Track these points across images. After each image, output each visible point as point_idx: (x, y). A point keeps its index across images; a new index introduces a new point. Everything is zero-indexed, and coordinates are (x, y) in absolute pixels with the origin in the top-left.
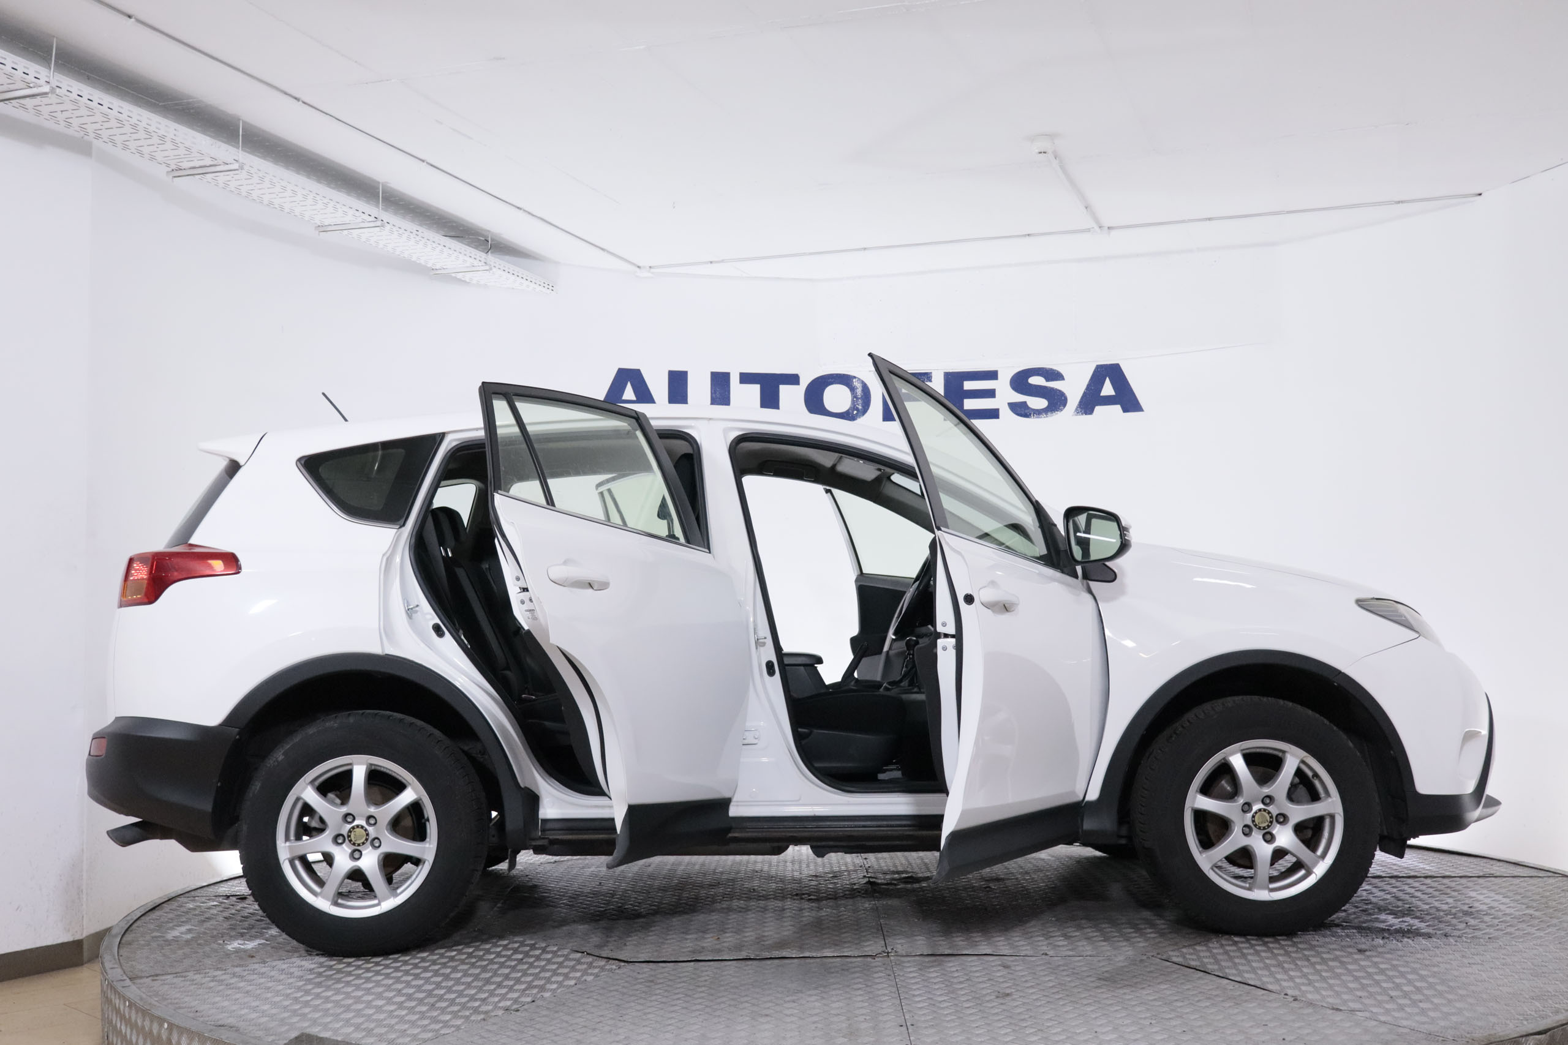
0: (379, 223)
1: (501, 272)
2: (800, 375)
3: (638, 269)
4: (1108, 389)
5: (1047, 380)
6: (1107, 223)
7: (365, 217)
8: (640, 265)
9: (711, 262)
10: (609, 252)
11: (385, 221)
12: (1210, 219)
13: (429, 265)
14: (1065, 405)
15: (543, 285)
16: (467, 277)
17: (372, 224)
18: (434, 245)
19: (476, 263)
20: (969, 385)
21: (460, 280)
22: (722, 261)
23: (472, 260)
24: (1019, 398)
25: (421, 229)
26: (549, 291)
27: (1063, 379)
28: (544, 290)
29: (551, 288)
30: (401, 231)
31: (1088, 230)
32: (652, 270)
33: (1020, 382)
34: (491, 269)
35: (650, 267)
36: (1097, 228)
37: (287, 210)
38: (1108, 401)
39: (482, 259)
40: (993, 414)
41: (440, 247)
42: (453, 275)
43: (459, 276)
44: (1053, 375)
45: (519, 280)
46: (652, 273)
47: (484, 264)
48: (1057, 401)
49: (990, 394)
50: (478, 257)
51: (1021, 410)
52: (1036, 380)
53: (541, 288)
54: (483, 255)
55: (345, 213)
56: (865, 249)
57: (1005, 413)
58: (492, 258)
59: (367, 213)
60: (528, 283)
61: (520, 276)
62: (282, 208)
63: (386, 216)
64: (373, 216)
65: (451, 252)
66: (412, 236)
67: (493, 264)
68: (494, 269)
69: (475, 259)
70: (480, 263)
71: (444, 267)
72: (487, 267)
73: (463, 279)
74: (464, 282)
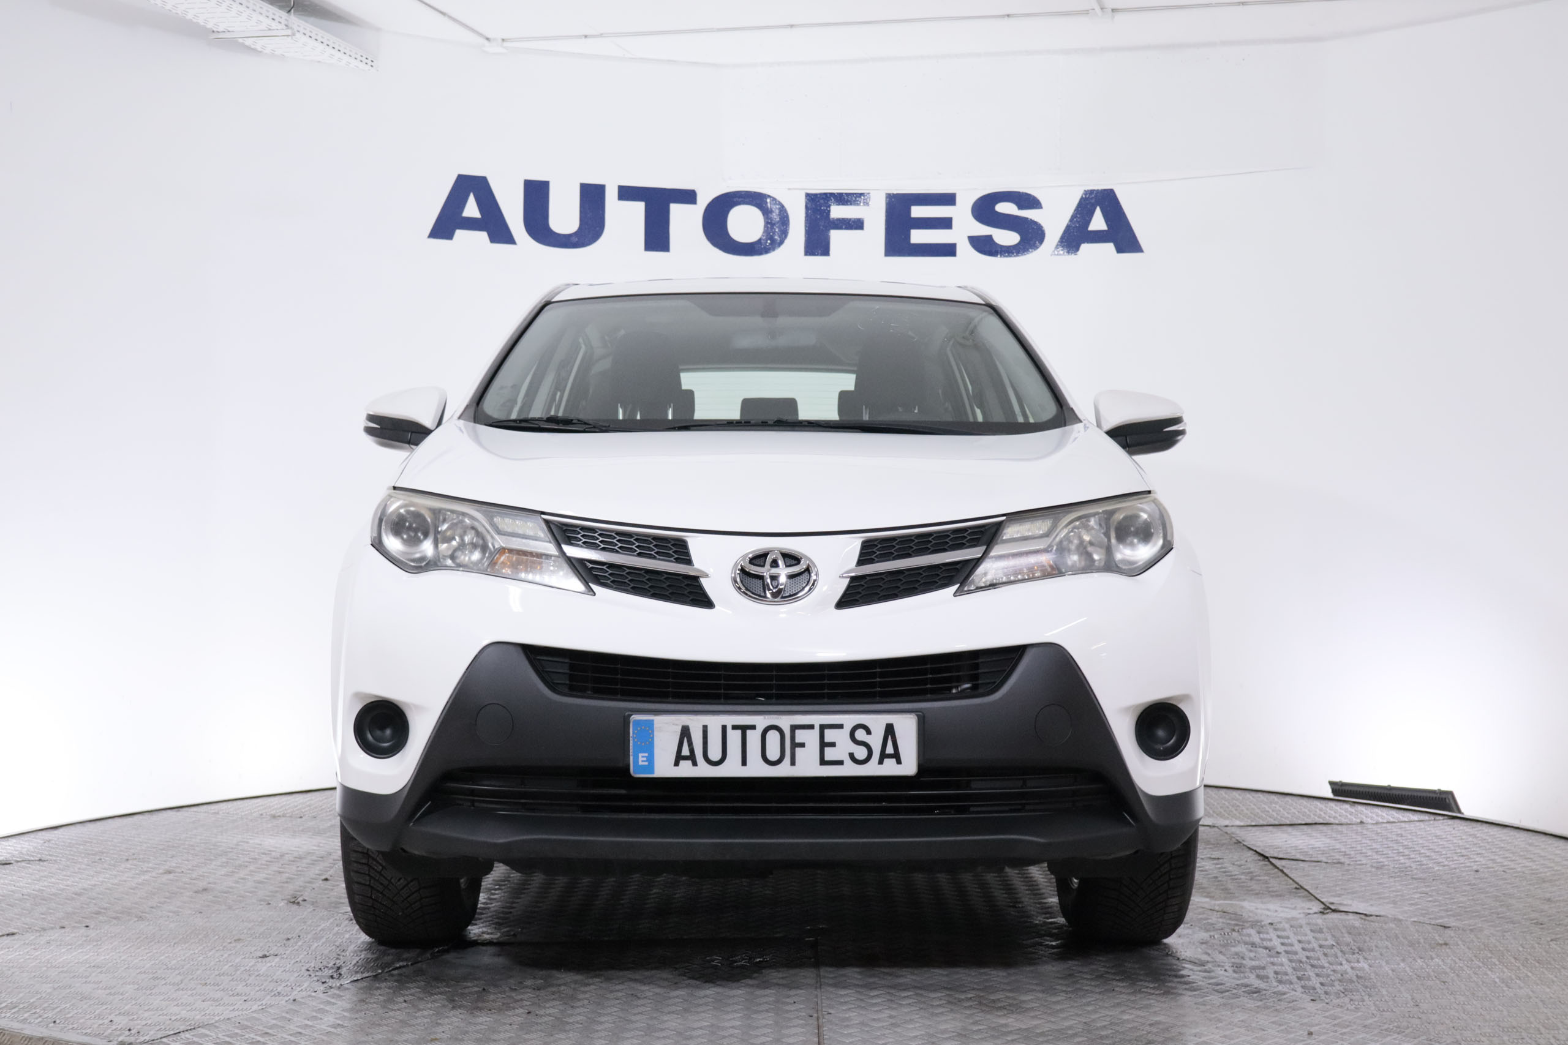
1: (306, 39)
2: (697, 191)
3: (486, 42)
4: (1098, 222)
5: (1020, 207)
8: (488, 36)
9: (586, 36)
10: (450, 17)
13: (210, 26)
14: (1042, 241)
15: (360, 58)
16: (259, 44)
19: (274, 25)
20: (917, 212)
21: (249, 48)
22: (601, 35)
23: (269, 21)
24: (983, 230)
26: (368, 67)
27: (1041, 207)
28: (362, 66)
29: (370, 63)
32: (505, 44)
33: (984, 210)
34: (294, 34)
35: (503, 39)
36: (1098, 10)
38: (1097, 237)
39: (282, 21)
40: (948, 250)
42: (240, 40)
43: (248, 42)
44: (1027, 201)
45: (329, 50)
46: (506, 48)
47: (285, 27)
48: (1031, 236)
49: (945, 223)
50: (276, 18)
51: (985, 246)
52: (1005, 208)
53: (357, 63)
54: (283, 14)
57: (964, 249)
58: (294, 20)
60: (340, 55)
61: (332, 45)
67: (296, 28)
68: (297, 35)
69: (274, 20)
70: (279, 26)
71: (230, 29)
72: (289, 32)
73: (253, 46)
74: (254, 50)
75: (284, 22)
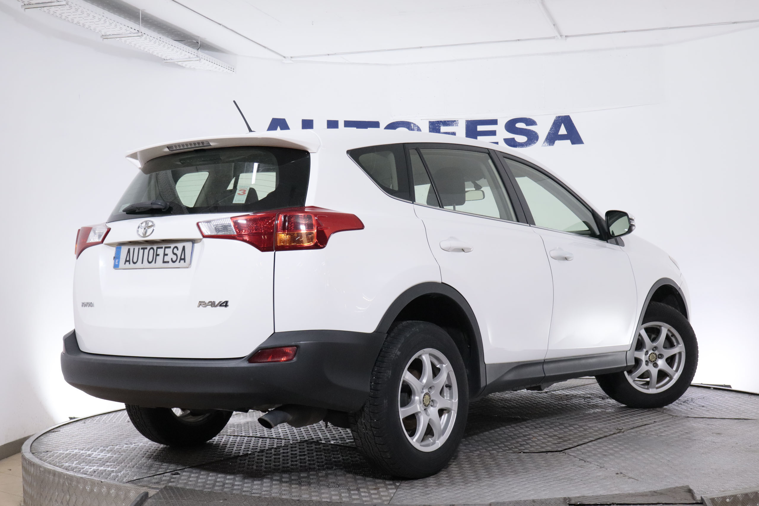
0: (139, 34)
1: (205, 61)
2: (380, 122)
3: (284, 58)
4: (563, 131)
5: (527, 125)
6: (565, 34)
7: (132, 31)
8: (285, 56)
9: (328, 55)
10: (268, 49)
11: (143, 33)
12: (625, 32)
13: (163, 57)
14: (537, 140)
15: (228, 68)
16: (184, 64)
17: (136, 35)
18: (169, 46)
19: (192, 56)
20: (480, 128)
21: (180, 66)
22: (335, 54)
23: (189, 54)
24: (510, 136)
25: (162, 37)
26: (232, 72)
27: (536, 125)
28: (229, 71)
29: (232, 70)
30: (151, 38)
31: (554, 38)
32: (293, 59)
33: (511, 126)
34: (200, 60)
35: (291, 57)
36: (559, 37)
37: (87, 26)
38: (563, 138)
41: (172, 47)
42: (176, 63)
43: (180, 63)
44: (530, 122)
45: (215, 65)
46: (293, 61)
47: (196, 57)
48: (532, 138)
50: (193, 53)
51: (511, 143)
52: (520, 125)
53: (227, 70)
54: (195, 51)
55: (121, 28)
56: (421, 47)
58: (200, 53)
59: (133, 28)
60: (220, 67)
61: (216, 63)
62: (84, 25)
63: (143, 29)
64: (136, 30)
65: (178, 50)
66: (157, 41)
67: (201, 57)
68: (202, 60)
69: (191, 54)
70: (194, 56)
71: (172, 58)
72: (198, 59)
73: (181, 65)
74: (182, 66)
75: (196, 55)
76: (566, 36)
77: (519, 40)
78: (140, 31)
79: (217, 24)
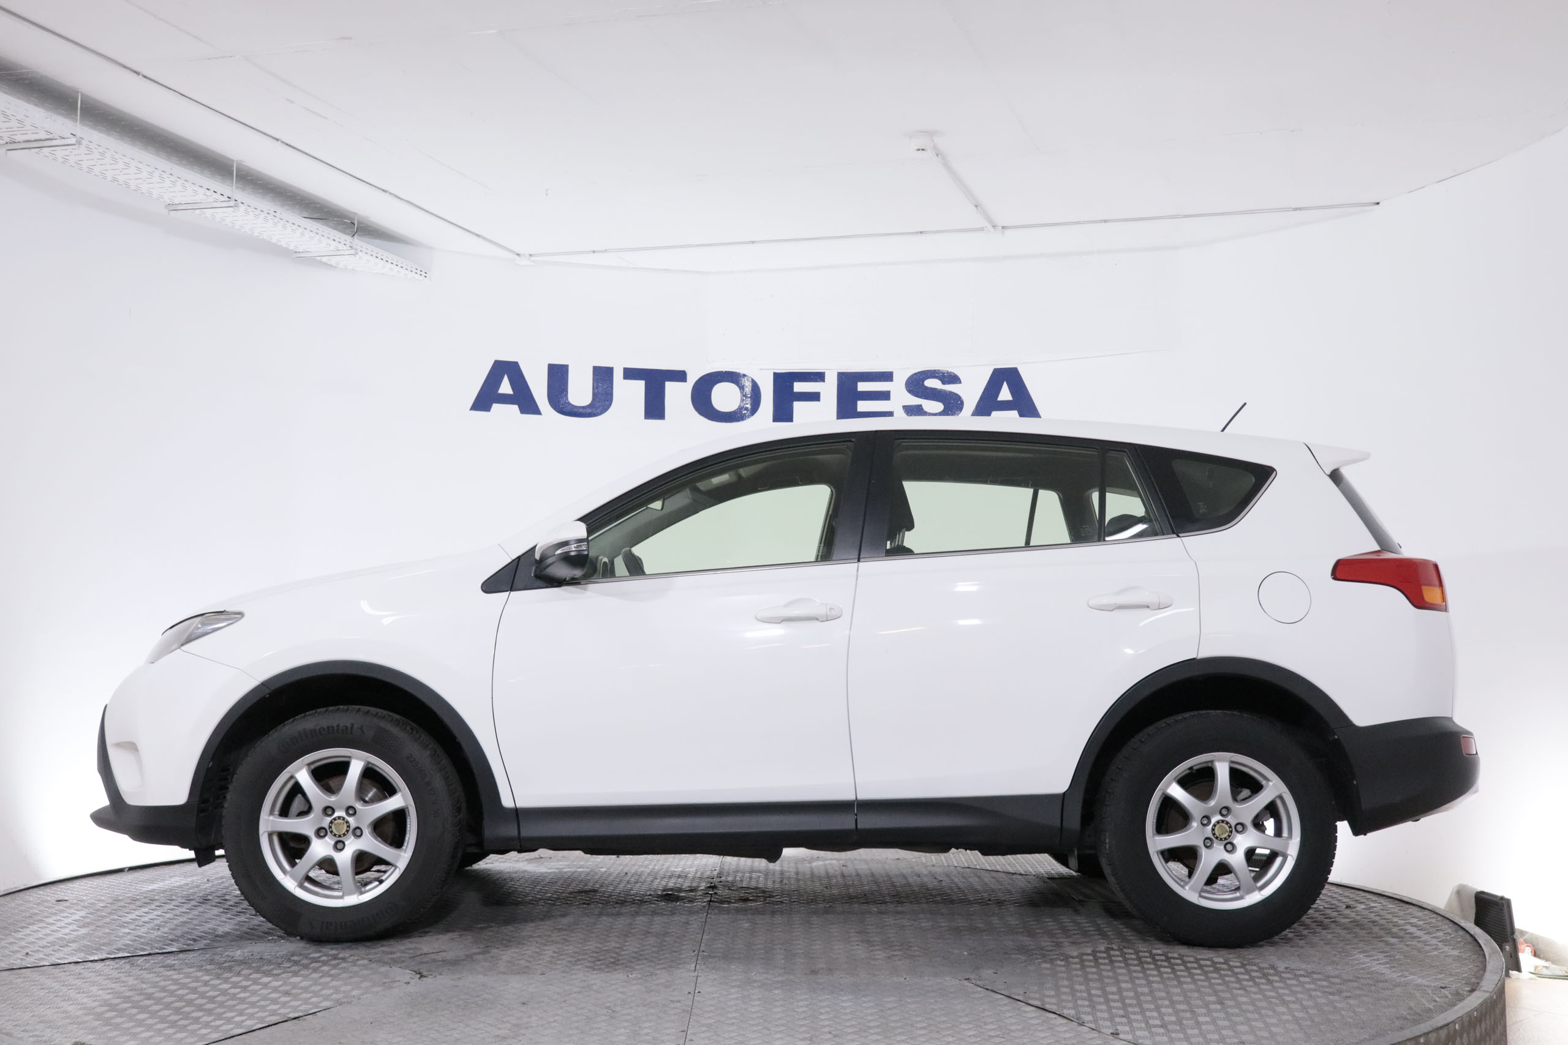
0: (232, 203)
1: (368, 257)
3: (516, 257)
6: (1000, 222)
7: (218, 196)
8: (519, 253)
9: (594, 252)
10: (484, 239)
11: (239, 201)
13: (291, 247)
15: (415, 272)
16: (333, 261)
17: (225, 204)
18: (294, 227)
19: (341, 247)
21: (325, 264)
22: (606, 251)
23: (335, 244)
25: (279, 210)
26: (422, 278)
28: (417, 276)
29: (424, 274)
30: (257, 212)
31: (980, 229)
32: (532, 258)
34: (357, 253)
35: (530, 255)
36: (990, 228)
37: (133, 187)
41: (301, 229)
42: (318, 258)
43: (324, 259)
45: (389, 266)
46: (532, 261)
47: (349, 248)
50: (342, 241)
53: (413, 274)
54: (348, 238)
55: (195, 191)
57: (900, 415)
58: (358, 242)
59: (219, 192)
60: (399, 269)
61: (390, 261)
62: (127, 186)
63: (240, 195)
64: (226, 196)
65: (312, 234)
66: (269, 217)
67: (359, 248)
68: (360, 254)
69: (340, 242)
70: (345, 248)
71: (308, 250)
72: (353, 252)
73: (329, 263)
74: (331, 266)
75: (348, 244)
76: (1003, 227)
77: (921, 232)
78: (233, 198)
79: (380, 191)
